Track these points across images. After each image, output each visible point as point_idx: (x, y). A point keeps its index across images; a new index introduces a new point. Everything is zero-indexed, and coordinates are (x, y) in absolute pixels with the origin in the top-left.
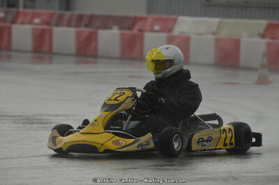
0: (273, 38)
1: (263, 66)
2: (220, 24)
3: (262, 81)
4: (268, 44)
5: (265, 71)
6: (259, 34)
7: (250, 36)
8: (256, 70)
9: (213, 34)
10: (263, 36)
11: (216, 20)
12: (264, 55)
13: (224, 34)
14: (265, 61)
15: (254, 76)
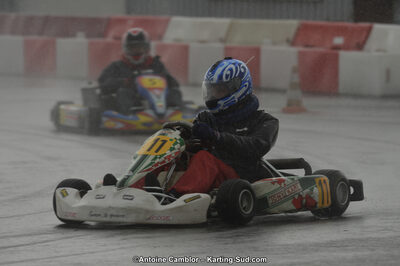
0: (307, 46)
1: (293, 86)
2: (231, 27)
3: (293, 108)
4: (301, 55)
5: (297, 94)
6: (288, 41)
7: (274, 43)
8: (283, 91)
9: (222, 41)
10: (293, 43)
11: (225, 21)
12: (294, 70)
13: (237, 41)
14: (296, 79)
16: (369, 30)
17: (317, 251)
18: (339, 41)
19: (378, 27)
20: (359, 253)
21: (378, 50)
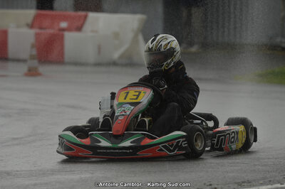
0: (41, 28)
1: (32, 57)
3: (32, 73)
4: (37, 35)
5: (35, 63)
6: (27, 25)
7: (18, 27)
8: (24, 61)
10: (31, 26)
12: (33, 46)
14: (34, 52)
15: (24, 68)
16: (86, 17)
17: (53, 174)
18: (64, 25)
19: (92, 15)
20: (83, 176)
21: (92, 31)
